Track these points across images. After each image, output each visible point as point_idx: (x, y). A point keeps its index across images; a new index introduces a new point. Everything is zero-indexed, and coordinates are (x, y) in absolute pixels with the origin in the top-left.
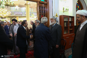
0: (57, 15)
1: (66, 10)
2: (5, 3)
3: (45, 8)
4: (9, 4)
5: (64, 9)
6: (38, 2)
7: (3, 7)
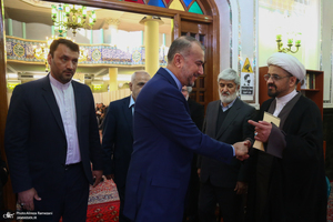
0: (247, 67)
1: (290, 45)
2: (65, 20)
3: (205, 38)
4: (80, 21)
5: (279, 41)
6: (178, 17)
7: (61, 31)
